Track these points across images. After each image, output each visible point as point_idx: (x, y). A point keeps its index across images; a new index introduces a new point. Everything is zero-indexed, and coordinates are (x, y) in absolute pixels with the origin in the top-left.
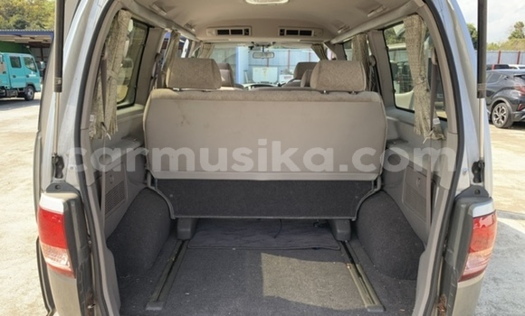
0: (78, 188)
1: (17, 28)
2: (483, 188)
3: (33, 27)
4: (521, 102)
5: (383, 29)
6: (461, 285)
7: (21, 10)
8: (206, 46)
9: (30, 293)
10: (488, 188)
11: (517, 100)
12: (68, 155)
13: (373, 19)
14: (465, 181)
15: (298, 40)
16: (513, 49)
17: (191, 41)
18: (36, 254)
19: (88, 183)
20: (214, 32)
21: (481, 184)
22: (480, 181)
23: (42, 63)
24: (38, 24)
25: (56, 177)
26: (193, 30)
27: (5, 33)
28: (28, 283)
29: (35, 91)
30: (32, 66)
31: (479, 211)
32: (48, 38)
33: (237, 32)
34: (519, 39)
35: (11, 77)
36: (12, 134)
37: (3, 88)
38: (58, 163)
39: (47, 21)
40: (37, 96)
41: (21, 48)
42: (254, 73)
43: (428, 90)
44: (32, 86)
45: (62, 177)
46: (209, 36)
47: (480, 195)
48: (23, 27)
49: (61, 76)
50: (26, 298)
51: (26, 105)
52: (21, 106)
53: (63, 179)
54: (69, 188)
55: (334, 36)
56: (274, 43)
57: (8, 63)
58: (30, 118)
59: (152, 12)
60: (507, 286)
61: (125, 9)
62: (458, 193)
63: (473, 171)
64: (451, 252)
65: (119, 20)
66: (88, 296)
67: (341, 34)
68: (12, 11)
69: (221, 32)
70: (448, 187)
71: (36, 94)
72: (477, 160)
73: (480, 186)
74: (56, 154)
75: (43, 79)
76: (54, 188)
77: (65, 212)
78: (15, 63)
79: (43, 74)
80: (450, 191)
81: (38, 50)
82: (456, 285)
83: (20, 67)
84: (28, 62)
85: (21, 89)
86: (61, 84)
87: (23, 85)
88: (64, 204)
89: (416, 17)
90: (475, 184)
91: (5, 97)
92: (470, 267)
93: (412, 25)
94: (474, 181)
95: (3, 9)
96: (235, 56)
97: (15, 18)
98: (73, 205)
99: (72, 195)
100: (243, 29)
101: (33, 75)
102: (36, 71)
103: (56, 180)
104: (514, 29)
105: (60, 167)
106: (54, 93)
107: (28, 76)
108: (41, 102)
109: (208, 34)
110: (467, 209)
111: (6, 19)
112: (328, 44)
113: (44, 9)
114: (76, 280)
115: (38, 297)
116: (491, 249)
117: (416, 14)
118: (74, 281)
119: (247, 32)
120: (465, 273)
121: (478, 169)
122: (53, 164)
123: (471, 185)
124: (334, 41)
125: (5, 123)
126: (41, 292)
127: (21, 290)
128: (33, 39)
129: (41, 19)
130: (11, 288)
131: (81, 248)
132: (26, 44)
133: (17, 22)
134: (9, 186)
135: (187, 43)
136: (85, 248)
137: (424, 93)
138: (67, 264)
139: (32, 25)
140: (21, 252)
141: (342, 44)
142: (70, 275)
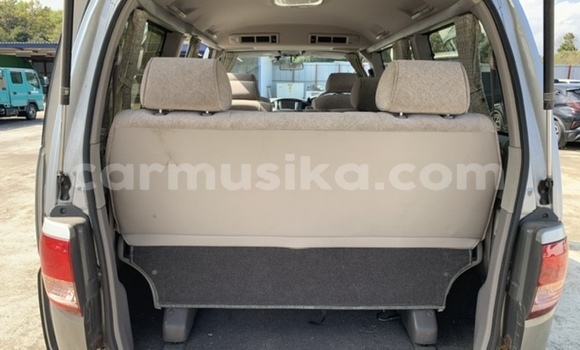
0: (87, 212)
1: (18, 41)
2: (551, 210)
3: (37, 39)
4: (575, 120)
5: (429, 34)
6: (529, 324)
7: (23, 22)
8: (228, 55)
9: (31, 334)
10: (556, 212)
11: (570, 118)
12: (75, 174)
13: (417, 21)
14: (531, 203)
15: (331, 49)
16: (563, 62)
17: (211, 50)
18: (37, 290)
19: (98, 206)
20: (238, 40)
21: (549, 206)
22: (548, 203)
23: (45, 78)
24: (42, 36)
25: (62, 198)
26: (215, 37)
27: (6, 46)
28: (28, 323)
29: (37, 109)
30: (35, 82)
31: (548, 236)
32: (53, 51)
33: (263, 40)
34: (569, 52)
35: (12, 94)
36: (11, 156)
37: (2, 106)
38: (64, 183)
39: (51, 34)
40: (40, 115)
41: (23, 62)
42: (278, 88)
43: (483, 100)
44: (34, 104)
45: (68, 199)
46: (232, 44)
47: (548, 218)
48: (25, 40)
49: (68, 86)
50: (25, 339)
51: (28, 125)
52: (22, 125)
53: (69, 201)
54: (76, 212)
55: (372, 43)
56: (303, 52)
57: (8, 79)
58: (31, 139)
59: (171, 14)
60: (571, 325)
61: (141, 8)
62: (522, 216)
63: (539, 191)
64: (516, 285)
65: (134, 20)
66: (97, 338)
67: (380, 41)
68: (13, 23)
69: (245, 40)
70: (511, 210)
71: (38, 113)
72: (544, 178)
73: (547, 209)
74: (62, 173)
75: (47, 97)
76: (60, 212)
77: (71, 240)
78: (16, 79)
79: (47, 91)
80: (514, 214)
81: (42, 64)
82: (523, 324)
83: (21, 82)
84: (30, 77)
85: (22, 108)
86: (69, 95)
87: (24, 103)
88: (71, 230)
89: (468, 16)
90: (542, 206)
91: (5, 115)
92: (539, 304)
93: (465, 26)
94: (541, 203)
95: (3, 20)
96: (257, 69)
97: (17, 30)
98: (81, 231)
99: (80, 220)
100: (270, 36)
101: (35, 91)
102: (38, 87)
103: (61, 203)
104: (563, 41)
105: (66, 187)
106: (60, 106)
107: (30, 93)
108: (44, 121)
109: (230, 42)
110: (534, 235)
111: (7, 31)
112: (364, 52)
113: (49, 20)
114: (83, 319)
115: (39, 338)
116: (563, 281)
117: (470, 13)
118: (80, 321)
119: (274, 40)
120: (533, 310)
121: (546, 188)
122: (58, 184)
123: (538, 208)
124: (371, 50)
125: (5, 144)
126: (42, 332)
127: (20, 330)
128: (36, 52)
129: (45, 32)
130: (8, 328)
131: (90, 280)
132: (29, 58)
133: (19, 35)
134: (8, 214)
135: (207, 51)
136: (93, 280)
137: (479, 104)
138: (73, 300)
139: (35, 38)
140: (20, 287)
141: (380, 52)
142: (76, 314)
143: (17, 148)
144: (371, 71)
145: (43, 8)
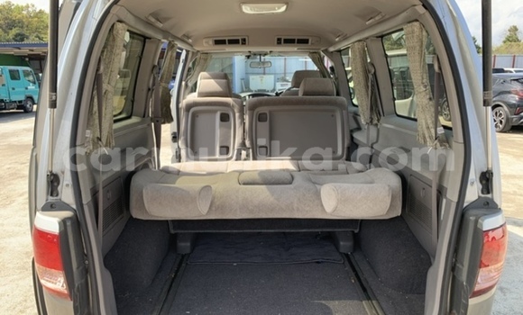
0: (74, 207)
1: (16, 41)
2: (492, 200)
3: (32, 39)
4: (518, 106)
5: (382, 37)
6: (472, 301)
7: (20, 23)
8: (203, 56)
9: (28, 311)
10: (497, 200)
11: (514, 104)
12: (63, 173)
13: (371, 26)
14: (473, 192)
15: (296, 49)
16: (508, 53)
17: (188, 52)
19: (84, 202)
20: (211, 42)
21: (489, 196)
22: (488, 193)
23: (40, 74)
24: (37, 37)
25: (52, 195)
26: (190, 41)
27: (5, 46)
28: (26, 301)
29: (34, 103)
30: (31, 78)
31: (488, 223)
33: (234, 42)
34: (513, 43)
35: (11, 90)
36: (11, 147)
37: (2, 101)
38: (54, 180)
39: (45, 34)
41: (20, 60)
42: (251, 81)
43: (430, 99)
44: (31, 98)
45: (57, 195)
46: (207, 46)
47: (489, 207)
48: (22, 40)
49: (56, 92)
51: (25, 117)
52: (20, 118)
53: (58, 198)
54: (65, 207)
55: (332, 44)
56: (271, 52)
57: (7, 75)
59: (149, 24)
61: (120, 21)
62: (465, 205)
63: (481, 182)
64: (460, 267)
65: (115, 32)
67: (339, 42)
68: (11, 24)
69: (218, 42)
70: (455, 199)
71: (35, 106)
72: (485, 170)
73: (488, 198)
74: (51, 172)
76: (50, 207)
77: (60, 233)
78: (14, 76)
80: (458, 203)
81: (37, 62)
82: (468, 301)
83: (19, 79)
84: (26, 74)
85: (20, 102)
86: (56, 100)
87: (22, 98)
88: (60, 223)
89: (416, 24)
90: (483, 196)
91: (5, 109)
92: (481, 283)
93: (413, 32)
94: (483, 193)
95: (2, 22)
96: (231, 66)
97: (14, 31)
98: (69, 223)
99: (68, 214)
100: (240, 38)
101: (31, 87)
102: (34, 83)
103: (51, 199)
104: (508, 33)
105: (56, 184)
106: (49, 109)
107: (27, 88)
108: (36, 114)
109: (204, 44)
110: (476, 222)
111: (5, 32)
112: (326, 51)
113: (43, 21)
114: (72, 302)
116: (502, 263)
117: (417, 20)
118: (70, 304)
119: (244, 42)
120: (476, 289)
121: (486, 179)
122: (48, 181)
123: (479, 197)
124: (331, 49)
125: (5, 136)
127: (19, 307)
128: (32, 51)
129: (39, 32)
130: (8, 306)
131: (78, 268)
132: (25, 57)
133: (17, 35)
134: (8, 200)
135: (184, 53)
136: (81, 268)
137: (427, 102)
138: (63, 286)
139: (31, 38)
140: (19, 268)
141: (340, 51)
142: (66, 298)
143: (16, 139)
144: (332, 68)
145: (38, 10)
